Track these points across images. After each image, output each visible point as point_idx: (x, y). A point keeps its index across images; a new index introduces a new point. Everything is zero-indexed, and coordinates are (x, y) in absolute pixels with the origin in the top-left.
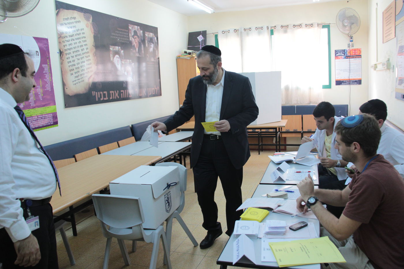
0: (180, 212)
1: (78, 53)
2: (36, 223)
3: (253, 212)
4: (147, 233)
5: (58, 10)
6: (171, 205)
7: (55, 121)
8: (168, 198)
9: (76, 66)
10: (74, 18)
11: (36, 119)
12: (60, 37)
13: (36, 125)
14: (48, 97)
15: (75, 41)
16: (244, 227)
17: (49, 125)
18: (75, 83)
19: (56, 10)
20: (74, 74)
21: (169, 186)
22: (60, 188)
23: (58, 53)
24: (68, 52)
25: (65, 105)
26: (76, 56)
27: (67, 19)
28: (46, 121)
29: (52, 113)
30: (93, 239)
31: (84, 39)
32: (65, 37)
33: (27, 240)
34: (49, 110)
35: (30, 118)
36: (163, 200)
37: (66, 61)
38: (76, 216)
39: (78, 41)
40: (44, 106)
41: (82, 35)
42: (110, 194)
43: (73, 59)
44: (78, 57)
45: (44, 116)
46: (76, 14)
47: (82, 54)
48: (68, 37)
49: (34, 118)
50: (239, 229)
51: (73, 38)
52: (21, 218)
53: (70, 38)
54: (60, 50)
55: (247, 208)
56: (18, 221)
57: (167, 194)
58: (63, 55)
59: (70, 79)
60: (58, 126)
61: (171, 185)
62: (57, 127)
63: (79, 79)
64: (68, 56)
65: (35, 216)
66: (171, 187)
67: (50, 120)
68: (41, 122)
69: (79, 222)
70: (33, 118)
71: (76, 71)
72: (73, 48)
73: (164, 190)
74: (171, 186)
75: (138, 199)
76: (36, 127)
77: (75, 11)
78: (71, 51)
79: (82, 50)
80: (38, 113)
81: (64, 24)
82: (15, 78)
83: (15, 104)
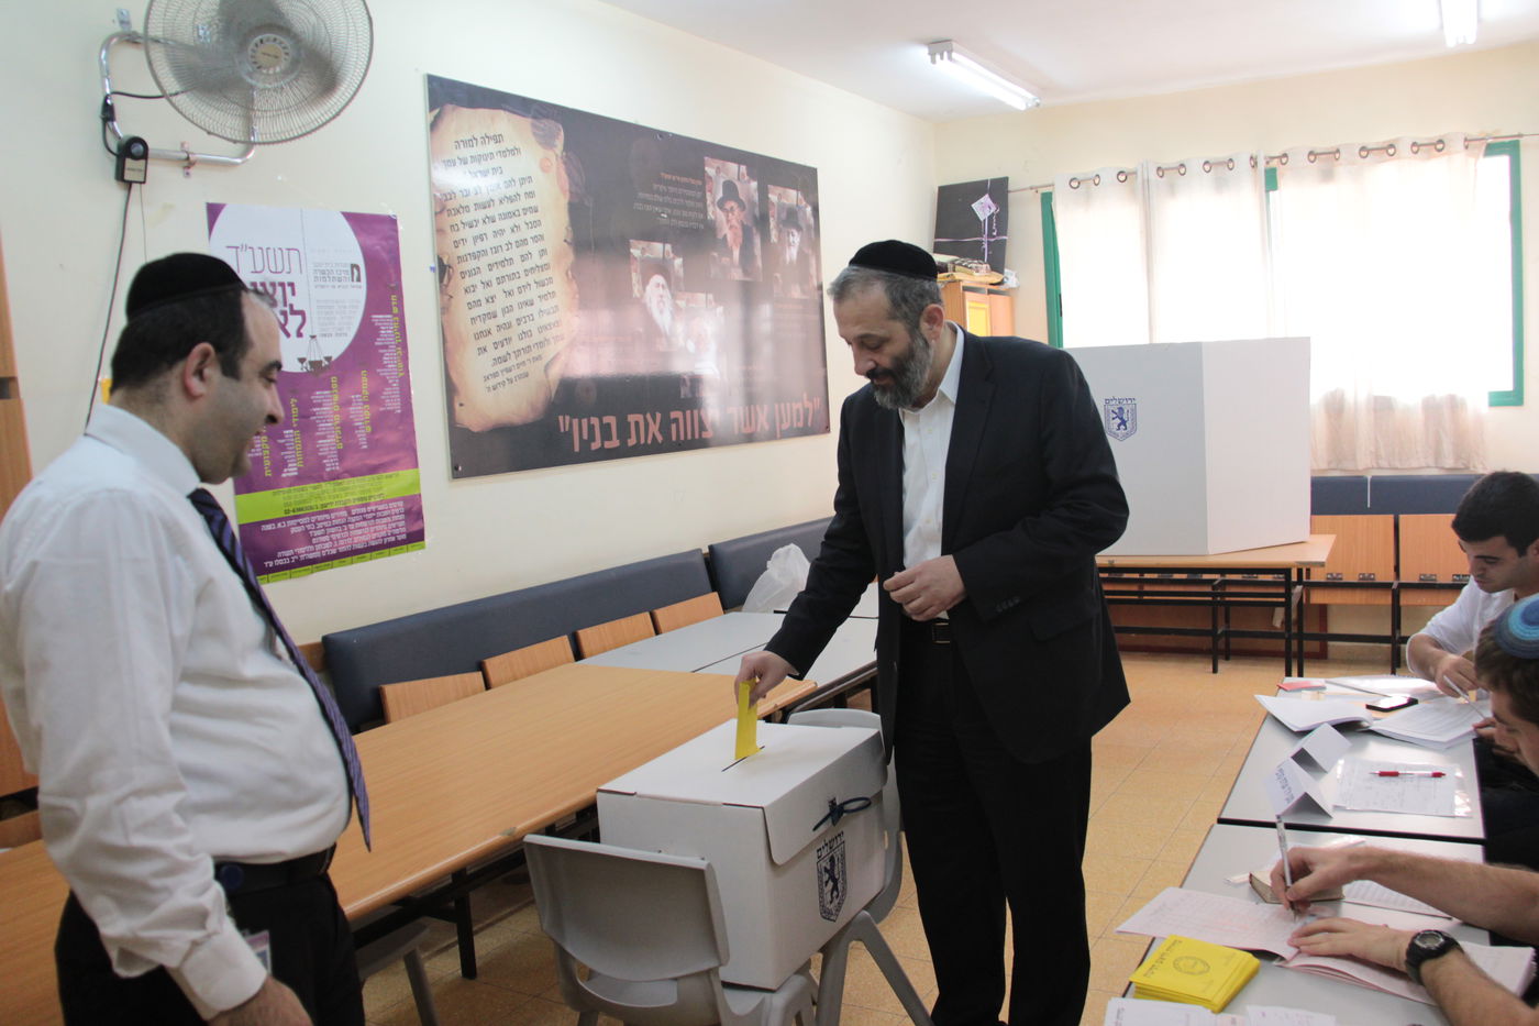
0: (880, 918)
1: (508, 270)
3: (1188, 958)
4: (739, 1004)
5: (437, 111)
6: (844, 889)
7: (416, 527)
8: (832, 859)
9: (501, 320)
10: (498, 139)
11: (343, 521)
13: (342, 543)
14: (392, 437)
15: (499, 225)
17: (390, 545)
18: (492, 382)
19: (432, 108)
20: (490, 348)
21: (836, 812)
22: (362, 818)
23: (432, 269)
24: (471, 264)
25: (455, 468)
26: (500, 280)
27: (470, 143)
28: (380, 527)
29: (404, 499)
30: (535, 997)
31: (531, 217)
32: (461, 210)
34: (391, 485)
35: (320, 517)
36: (809, 869)
37: (461, 300)
38: (476, 898)
39: (507, 224)
40: (373, 470)
41: (524, 203)
42: (596, 838)
43: (489, 292)
44: (507, 286)
45: (374, 508)
46: (503, 122)
47: (522, 274)
48: (472, 208)
49: (336, 518)
51: (490, 212)
52: (221, 922)
53: (480, 214)
54: (440, 260)
55: (1163, 939)
56: (209, 936)
57: (829, 845)
58: (449, 279)
59: (476, 368)
60: (423, 547)
61: (848, 807)
62: (420, 552)
63: (509, 370)
64: (468, 281)
65: (254, 931)
66: (844, 815)
67: (394, 525)
68: (359, 532)
69: (488, 922)
70: (333, 515)
71: (497, 336)
72: (489, 250)
73: (815, 829)
74: (846, 811)
75: (704, 868)
76: (342, 549)
77: (502, 112)
78: (483, 262)
79: (524, 258)
80: (351, 497)
81: (458, 162)
82: (194, 383)
83: (194, 483)
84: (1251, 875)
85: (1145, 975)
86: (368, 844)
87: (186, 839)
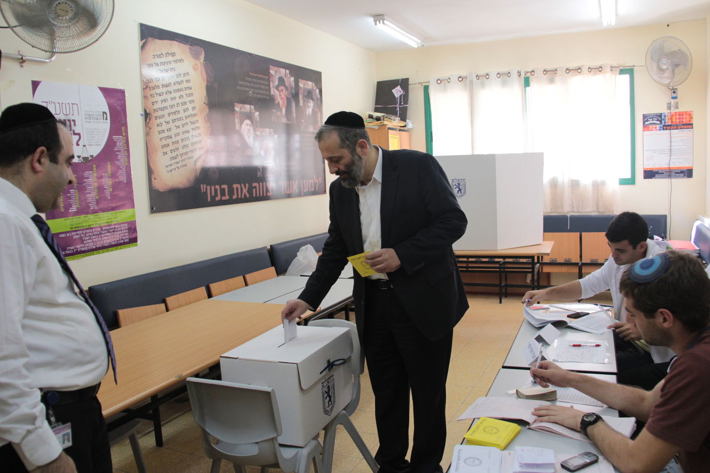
0: (351, 413)
1: (178, 116)
2: (66, 437)
3: (489, 427)
4: (287, 454)
5: (144, 41)
6: (334, 401)
7: (133, 236)
8: (329, 387)
9: (174, 139)
10: (173, 54)
11: (98, 233)
12: (146, 88)
13: (98, 243)
14: (122, 194)
15: (173, 95)
16: (472, 460)
17: (121, 244)
18: (170, 168)
19: (142, 39)
20: (169, 152)
21: (330, 365)
22: (114, 369)
23: (142, 115)
24: (160, 113)
25: (152, 208)
26: (174, 121)
27: (160, 56)
28: (115, 236)
29: (128, 223)
30: (191, 454)
31: (188, 92)
32: (155, 88)
33: (55, 465)
34: (122, 216)
35: (87, 231)
36: (319, 390)
37: (155, 130)
38: (162, 408)
39: (177, 95)
40: (113, 209)
41: (185, 85)
42: (219, 378)
43: (169, 126)
44: (177, 123)
45: (113, 227)
46: (176, 46)
47: (184, 118)
48: (161, 86)
49: (95, 231)
50: (461, 463)
51: (169, 89)
52: (42, 422)
53: (164, 90)
54: (145, 111)
55: (479, 418)
56: (37, 428)
57: (327, 380)
58: (150, 120)
59: (162, 162)
60: (137, 245)
61: (336, 363)
62: (135, 248)
63: (177, 163)
64: (159, 121)
65: (64, 423)
66: (334, 367)
67: (123, 235)
68: (106, 238)
69: (168, 420)
71: (172, 147)
72: (169, 107)
73: (321, 373)
74: (335, 365)
75: (270, 391)
76: (98, 246)
77: (175, 42)
78: (166, 112)
79: (185, 111)
80: (102, 222)
81: (154, 65)
82: (37, 165)
83: (34, 212)
84: (517, 390)
85: (470, 435)
86: (116, 381)
87: (28, 381)
